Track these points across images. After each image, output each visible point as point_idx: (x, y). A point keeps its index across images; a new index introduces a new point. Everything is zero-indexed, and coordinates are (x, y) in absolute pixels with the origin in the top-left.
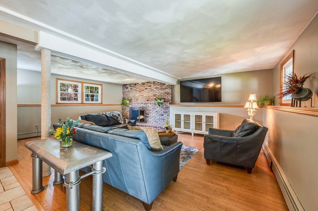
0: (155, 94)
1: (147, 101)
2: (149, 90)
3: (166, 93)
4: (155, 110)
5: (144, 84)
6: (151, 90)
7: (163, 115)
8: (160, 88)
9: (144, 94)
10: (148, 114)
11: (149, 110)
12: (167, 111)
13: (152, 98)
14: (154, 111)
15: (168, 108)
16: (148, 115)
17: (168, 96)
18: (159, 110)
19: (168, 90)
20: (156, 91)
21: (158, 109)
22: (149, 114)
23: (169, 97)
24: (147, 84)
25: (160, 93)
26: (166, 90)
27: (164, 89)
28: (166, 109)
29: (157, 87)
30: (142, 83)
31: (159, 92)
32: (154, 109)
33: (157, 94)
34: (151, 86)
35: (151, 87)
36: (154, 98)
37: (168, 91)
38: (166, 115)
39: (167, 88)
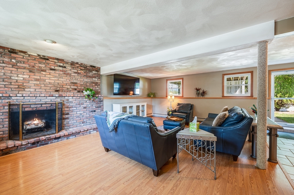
0: (75, 81)
1: (57, 91)
2: (61, 73)
3: (93, 83)
4: (82, 106)
5: (48, 59)
6: (64, 74)
7: (95, 111)
8: (84, 74)
9: (46, 78)
10: (68, 114)
11: (70, 106)
12: (101, 105)
13: (69, 87)
14: (80, 108)
15: (101, 101)
16: (67, 116)
17: (96, 86)
18: (90, 105)
19: (97, 79)
20: (77, 77)
21: (87, 103)
22: (70, 113)
23: (98, 88)
24: (57, 61)
25: (84, 82)
26: (94, 79)
27: (90, 77)
28: (99, 103)
29: (79, 72)
30: (39, 55)
31: (82, 80)
32: (79, 104)
33: (78, 82)
34: (65, 67)
35: (64, 69)
36: (72, 87)
37: (97, 81)
38: (100, 111)
39: (95, 77)
